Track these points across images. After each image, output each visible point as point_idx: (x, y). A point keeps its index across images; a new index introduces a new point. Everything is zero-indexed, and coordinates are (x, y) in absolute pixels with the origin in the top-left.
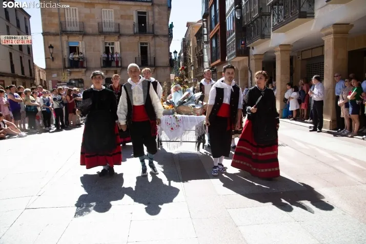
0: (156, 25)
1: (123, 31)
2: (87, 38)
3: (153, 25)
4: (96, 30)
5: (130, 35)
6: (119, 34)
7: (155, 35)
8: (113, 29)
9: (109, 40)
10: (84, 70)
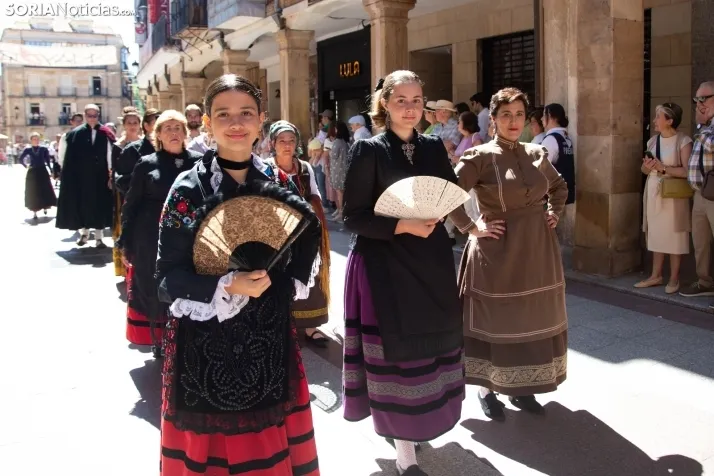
0: (110, 88)
1: (79, 94)
2: (46, 100)
3: (107, 89)
4: (55, 94)
5: (85, 97)
6: (75, 96)
7: (108, 97)
8: (70, 92)
9: (67, 101)
10: (43, 127)
